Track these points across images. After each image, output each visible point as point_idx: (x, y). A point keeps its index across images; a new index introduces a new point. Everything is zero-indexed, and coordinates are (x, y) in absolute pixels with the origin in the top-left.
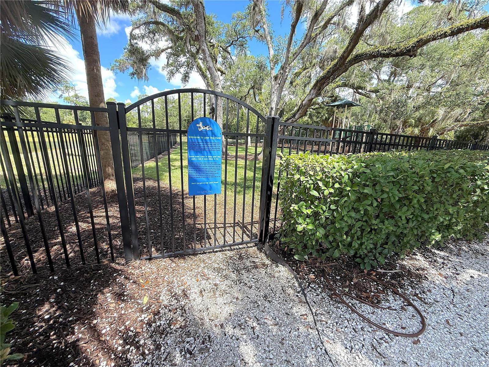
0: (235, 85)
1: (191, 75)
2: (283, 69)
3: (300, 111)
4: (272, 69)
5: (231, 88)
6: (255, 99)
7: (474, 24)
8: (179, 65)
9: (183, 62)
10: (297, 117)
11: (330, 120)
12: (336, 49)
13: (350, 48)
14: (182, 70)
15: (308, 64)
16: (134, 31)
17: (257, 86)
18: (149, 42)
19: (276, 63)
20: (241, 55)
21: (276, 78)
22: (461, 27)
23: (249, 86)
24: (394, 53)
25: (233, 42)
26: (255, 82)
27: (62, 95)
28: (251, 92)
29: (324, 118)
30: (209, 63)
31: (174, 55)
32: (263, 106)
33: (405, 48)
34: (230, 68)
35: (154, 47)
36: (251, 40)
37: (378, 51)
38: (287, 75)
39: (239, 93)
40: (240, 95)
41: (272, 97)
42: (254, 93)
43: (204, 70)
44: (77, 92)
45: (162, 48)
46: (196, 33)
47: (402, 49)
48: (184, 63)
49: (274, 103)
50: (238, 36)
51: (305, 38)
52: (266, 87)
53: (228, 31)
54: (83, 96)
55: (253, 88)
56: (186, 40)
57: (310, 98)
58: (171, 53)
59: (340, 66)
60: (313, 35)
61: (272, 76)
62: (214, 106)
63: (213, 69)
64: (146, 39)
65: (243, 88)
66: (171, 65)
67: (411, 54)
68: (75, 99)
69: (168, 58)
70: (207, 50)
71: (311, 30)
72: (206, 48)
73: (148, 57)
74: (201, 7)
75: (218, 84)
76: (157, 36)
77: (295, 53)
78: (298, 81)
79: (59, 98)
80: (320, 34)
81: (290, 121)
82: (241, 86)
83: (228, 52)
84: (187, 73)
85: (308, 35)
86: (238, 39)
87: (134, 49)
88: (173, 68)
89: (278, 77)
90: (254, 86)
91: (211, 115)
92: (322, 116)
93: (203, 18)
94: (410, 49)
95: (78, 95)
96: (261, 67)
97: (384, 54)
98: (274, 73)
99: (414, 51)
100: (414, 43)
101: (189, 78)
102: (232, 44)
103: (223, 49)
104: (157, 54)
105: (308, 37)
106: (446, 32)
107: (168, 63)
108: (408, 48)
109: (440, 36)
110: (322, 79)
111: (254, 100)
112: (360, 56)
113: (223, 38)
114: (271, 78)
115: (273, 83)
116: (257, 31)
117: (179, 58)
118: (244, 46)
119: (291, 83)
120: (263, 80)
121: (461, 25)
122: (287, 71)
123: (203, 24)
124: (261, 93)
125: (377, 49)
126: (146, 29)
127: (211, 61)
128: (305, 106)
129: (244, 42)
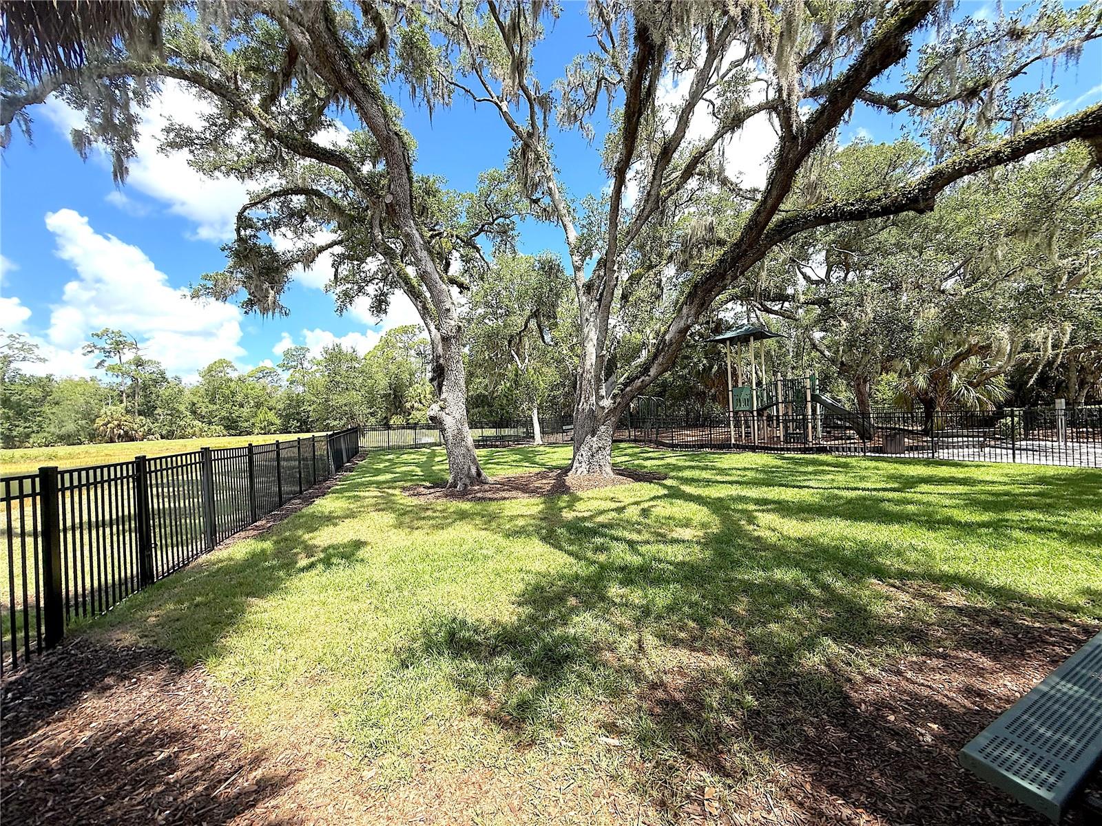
0: (495, 313)
1: (391, 298)
2: (605, 266)
3: (660, 359)
4: (577, 269)
5: (487, 321)
6: (543, 339)
7: (1067, 127)
8: (364, 280)
9: (372, 272)
10: (653, 372)
11: (714, 370)
12: (711, 223)
13: (770, 202)
14: (371, 289)
15: (654, 259)
16: (247, 211)
17: (544, 309)
18: (290, 234)
19: (587, 253)
20: (505, 252)
21: (589, 287)
22: (1035, 138)
23: (527, 313)
24: (876, 207)
25: (483, 226)
26: (540, 302)
27: (103, 361)
28: (533, 324)
29: (701, 367)
30: (423, 262)
31: (350, 258)
32: (565, 352)
33: (904, 194)
34: (482, 279)
35: (300, 244)
36: (523, 219)
37: (835, 207)
38: (617, 278)
39: (505, 328)
40: (507, 332)
41: (586, 330)
42: (539, 326)
43: (414, 282)
44: (140, 353)
45: (318, 245)
46: (389, 199)
47: (897, 197)
48: (376, 273)
49: (591, 343)
50: (495, 216)
51: (647, 201)
52: (566, 310)
53: (472, 206)
54: (153, 359)
55: (535, 315)
56: (371, 224)
57: (682, 324)
58: (343, 254)
59: (751, 246)
60: (664, 192)
61: (580, 284)
62: (441, 361)
63: (433, 277)
64: (283, 229)
65: (513, 318)
66: (346, 279)
67: (922, 205)
68: (133, 367)
69: (336, 266)
70: (417, 235)
71: (656, 183)
72: (414, 232)
73: (288, 264)
74: (397, 142)
75: (448, 310)
76: (310, 222)
77: (628, 233)
78: (640, 293)
79: (97, 368)
80: (677, 190)
81: (638, 383)
82: (509, 313)
83: (475, 247)
84: (382, 294)
85: (652, 193)
86: (494, 221)
87: (246, 250)
88: (349, 286)
89: (593, 285)
90: (538, 310)
91: (435, 383)
92: (696, 364)
93: (404, 166)
94: (916, 197)
95: (143, 358)
96: (550, 269)
97: (851, 213)
98: (585, 277)
99: (927, 200)
100: (923, 183)
101: (387, 304)
102: (481, 230)
103: (463, 241)
104: (308, 257)
105: (653, 198)
106: (999, 152)
107: (336, 276)
108: (910, 193)
109: (985, 161)
110: (707, 279)
111: (540, 342)
112: (791, 222)
113: (463, 220)
114: (578, 289)
115: (584, 299)
116: (536, 201)
117: (364, 265)
118: (510, 233)
119: (625, 297)
120: (558, 295)
121: (1034, 134)
122: (615, 268)
123: (405, 180)
124: (556, 325)
125: (832, 204)
126: (285, 209)
127: (428, 259)
128: (671, 344)
129: (508, 225)
